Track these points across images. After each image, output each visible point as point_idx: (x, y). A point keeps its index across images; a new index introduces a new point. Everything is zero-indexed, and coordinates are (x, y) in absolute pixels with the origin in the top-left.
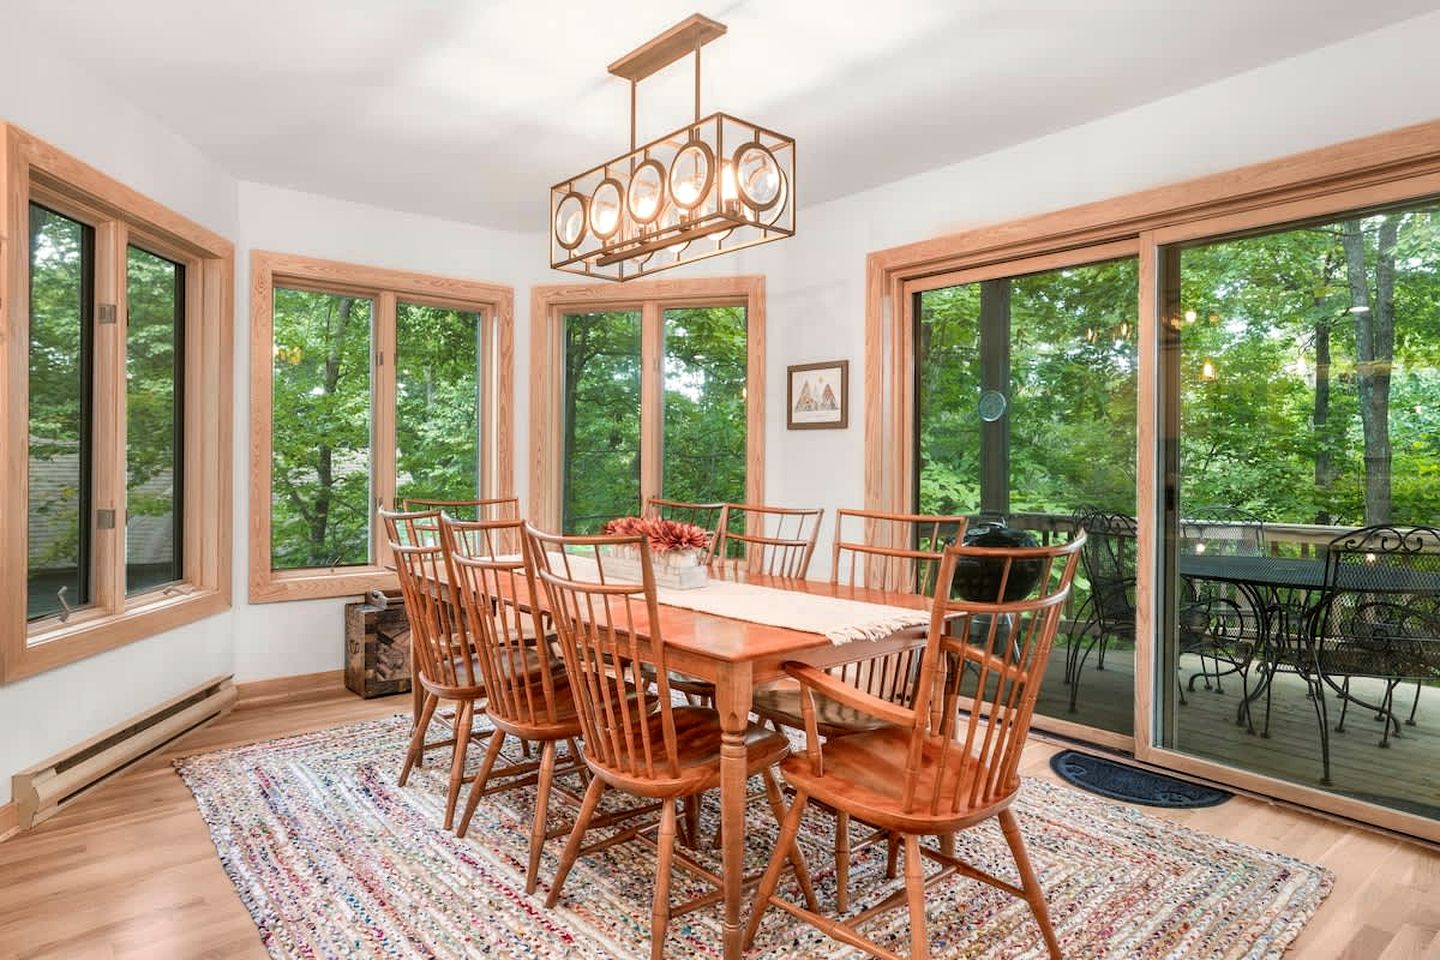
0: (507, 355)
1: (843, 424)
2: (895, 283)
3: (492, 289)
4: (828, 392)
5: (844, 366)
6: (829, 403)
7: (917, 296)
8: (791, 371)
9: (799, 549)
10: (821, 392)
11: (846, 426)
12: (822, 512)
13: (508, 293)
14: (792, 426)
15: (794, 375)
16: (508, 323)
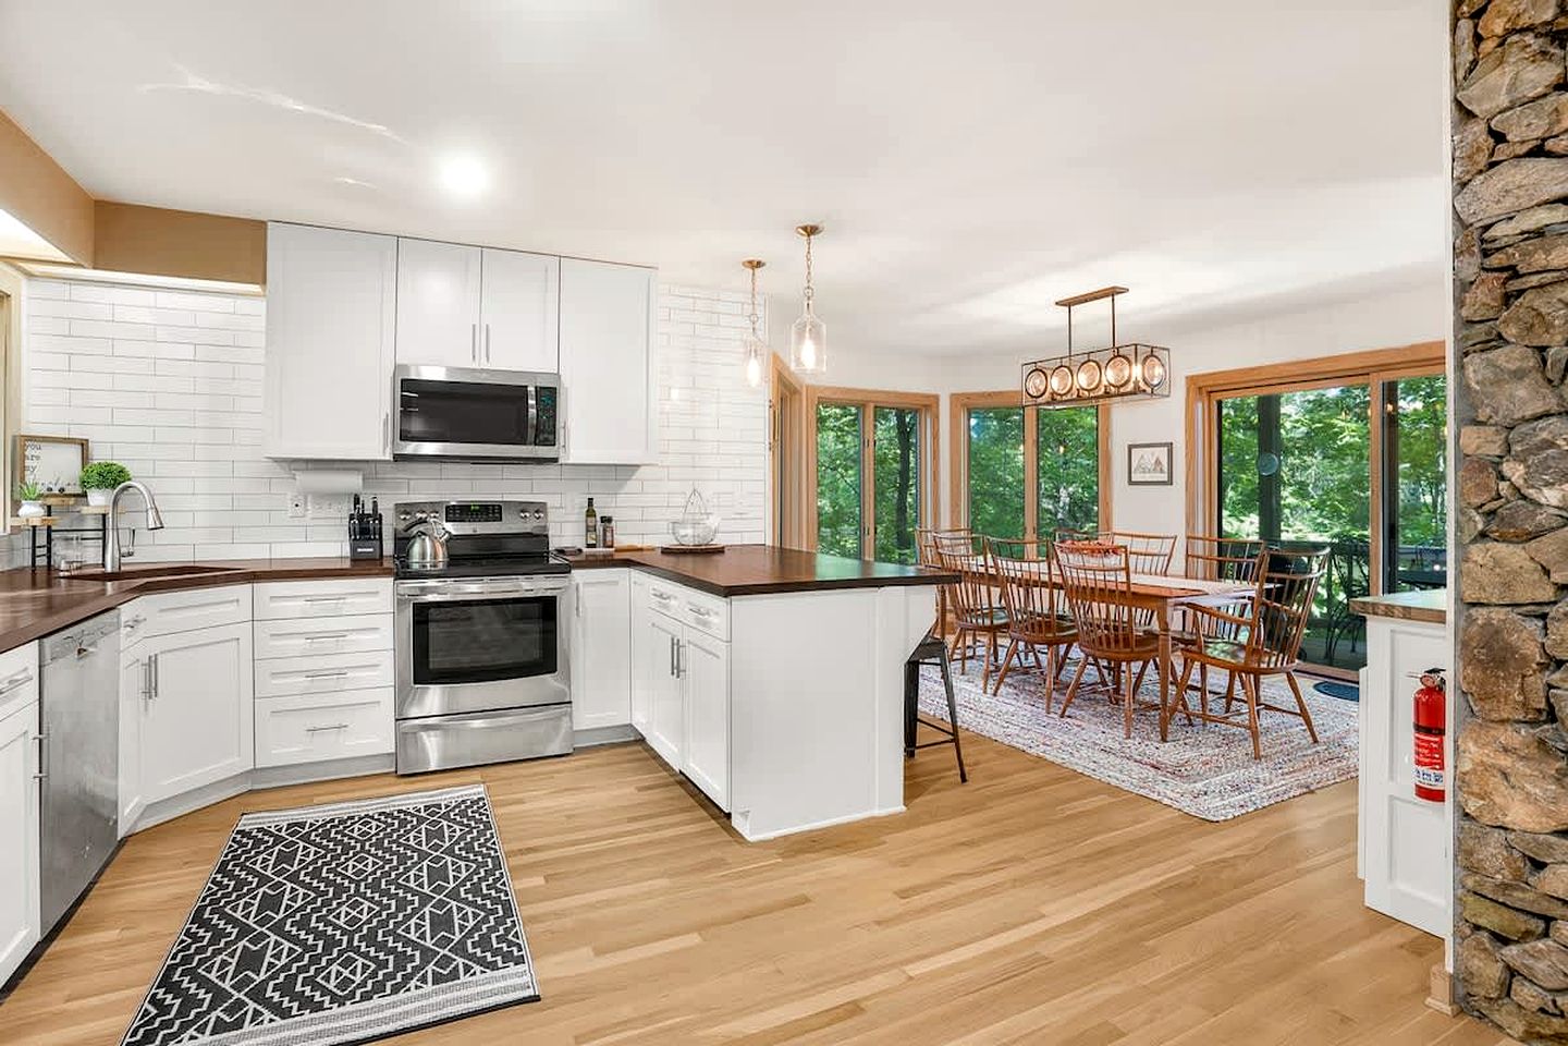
0: (936, 436)
1: (1170, 482)
2: (1205, 394)
3: (928, 396)
4: (1158, 462)
5: (1170, 446)
6: (1158, 469)
7: (1220, 403)
8: (1130, 448)
9: (1162, 558)
10: (1153, 462)
11: (1171, 484)
12: (1176, 537)
13: (936, 398)
14: (1131, 483)
15: (1133, 451)
16: (936, 418)
